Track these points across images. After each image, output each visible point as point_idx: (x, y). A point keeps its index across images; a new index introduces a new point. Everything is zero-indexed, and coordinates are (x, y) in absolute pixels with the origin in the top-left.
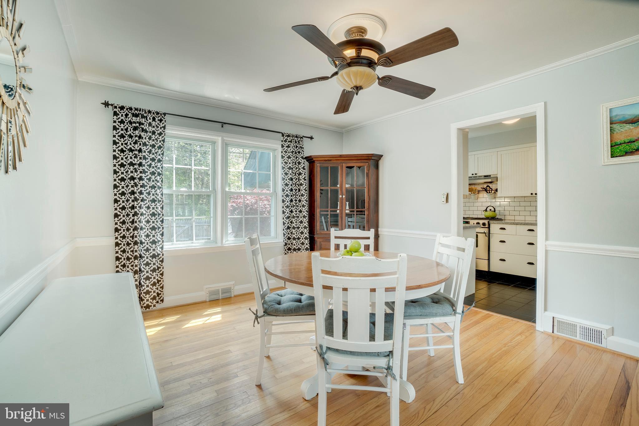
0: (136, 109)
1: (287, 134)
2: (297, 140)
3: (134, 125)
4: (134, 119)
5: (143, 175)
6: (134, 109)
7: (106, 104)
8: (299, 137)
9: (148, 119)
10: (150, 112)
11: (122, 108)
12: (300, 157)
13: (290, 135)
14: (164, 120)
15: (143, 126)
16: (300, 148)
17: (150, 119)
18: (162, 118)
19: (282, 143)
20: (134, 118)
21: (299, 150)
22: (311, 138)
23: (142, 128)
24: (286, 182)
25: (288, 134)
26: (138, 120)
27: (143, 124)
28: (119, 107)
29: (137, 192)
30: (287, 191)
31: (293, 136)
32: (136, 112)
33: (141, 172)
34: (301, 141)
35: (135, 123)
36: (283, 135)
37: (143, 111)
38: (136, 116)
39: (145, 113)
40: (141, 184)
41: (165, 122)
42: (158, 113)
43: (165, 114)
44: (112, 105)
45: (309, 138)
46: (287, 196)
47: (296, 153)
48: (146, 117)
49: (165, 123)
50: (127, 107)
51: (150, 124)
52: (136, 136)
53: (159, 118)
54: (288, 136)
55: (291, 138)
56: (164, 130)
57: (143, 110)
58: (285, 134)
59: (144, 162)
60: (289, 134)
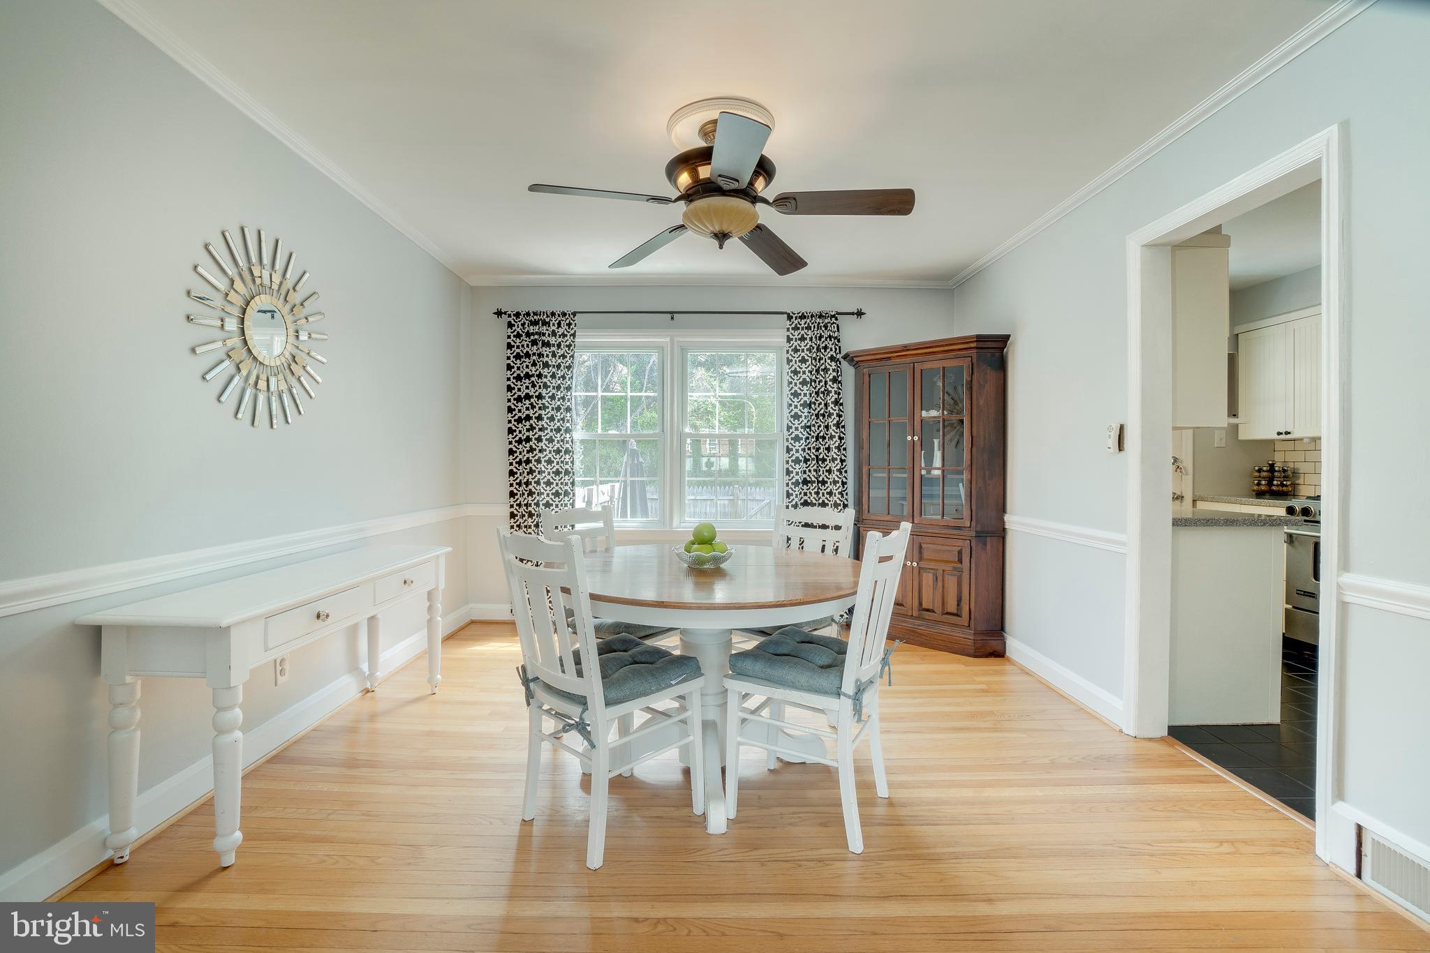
0: (535, 314)
1: (798, 313)
2: (823, 323)
3: (532, 337)
4: (532, 329)
5: (543, 412)
6: (532, 315)
7: (499, 313)
8: (828, 317)
9: (551, 325)
10: (553, 314)
11: (518, 315)
12: (827, 358)
13: (805, 314)
14: (573, 323)
15: (544, 338)
16: (828, 339)
17: (554, 324)
18: (571, 321)
19: (788, 333)
20: (531, 327)
21: (826, 342)
22: (860, 314)
23: (543, 341)
24: (796, 410)
25: (800, 315)
26: (537, 330)
27: (544, 334)
28: (514, 315)
29: (533, 438)
30: (797, 429)
31: (812, 316)
32: (535, 317)
33: (540, 408)
34: (832, 324)
35: (533, 334)
36: (790, 318)
37: (544, 315)
38: (535, 323)
39: (548, 316)
40: (540, 427)
41: (575, 326)
42: (564, 314)
43: (574, 314)
44: (505, 313)
45: (853, 314)
46: (797, 439)
47: (818, 350)
48: (549, 323)
49: (575, 328)
50: (524, 313)
51: (554, 333)
52: (534, 354)
53: (568, 322)
54: (803, 317)
55: (808, 321)
56: (574, 338)
57: (544, 313)
58: (794, 314)
59: (544, 392)
60: (802, 313)
